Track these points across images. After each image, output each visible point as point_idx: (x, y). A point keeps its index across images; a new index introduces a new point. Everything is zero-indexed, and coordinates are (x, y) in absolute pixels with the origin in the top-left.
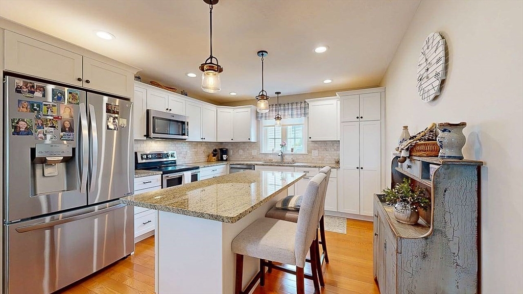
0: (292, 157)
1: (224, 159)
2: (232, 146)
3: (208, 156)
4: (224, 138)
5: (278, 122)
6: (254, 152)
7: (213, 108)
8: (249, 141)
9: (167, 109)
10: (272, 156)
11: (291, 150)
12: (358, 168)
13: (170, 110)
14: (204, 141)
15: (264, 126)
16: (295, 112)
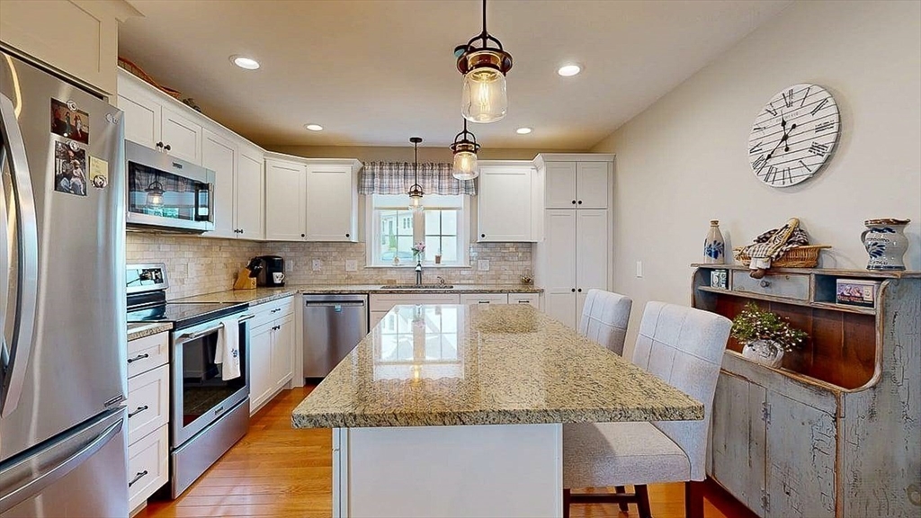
0: (438, 273)
1: (277, 281)
2: (293, 250)
3: (236, 277)
4: (282, 231)
5: (416, 201)
6: (352, 265)
7: (256, 153)
8: (347, 239)
9: (160, 145)
10: (394, 272)
11: (434, 259)
12: (573, 290)
13: (168, 148)
14: (241, 236)
15: (376, 208)
16: (445, 183)
